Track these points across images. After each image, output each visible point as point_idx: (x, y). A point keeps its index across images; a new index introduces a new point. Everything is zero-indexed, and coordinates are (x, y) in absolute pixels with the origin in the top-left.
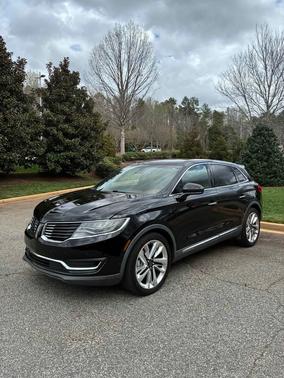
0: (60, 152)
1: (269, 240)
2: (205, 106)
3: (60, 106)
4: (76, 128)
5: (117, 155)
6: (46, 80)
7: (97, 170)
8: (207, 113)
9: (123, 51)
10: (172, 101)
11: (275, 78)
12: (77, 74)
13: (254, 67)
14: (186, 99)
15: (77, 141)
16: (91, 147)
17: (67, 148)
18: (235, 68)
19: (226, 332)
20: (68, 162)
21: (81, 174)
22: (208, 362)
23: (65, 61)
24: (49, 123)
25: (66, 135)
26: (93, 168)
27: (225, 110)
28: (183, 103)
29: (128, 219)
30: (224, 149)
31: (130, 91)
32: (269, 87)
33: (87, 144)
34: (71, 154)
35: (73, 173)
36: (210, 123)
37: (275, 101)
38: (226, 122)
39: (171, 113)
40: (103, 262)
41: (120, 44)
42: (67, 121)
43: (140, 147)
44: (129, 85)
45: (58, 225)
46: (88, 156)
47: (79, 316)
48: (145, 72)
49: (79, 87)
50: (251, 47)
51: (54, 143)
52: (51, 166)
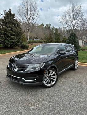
0: (9, 40)
1: (80, 68)
2: (53, 26)
3: (9, 25)
4: (15, 32)
5: (27, 41)
6: (4, 16)
7: (21, 46)
8: (53, 29)
9: (28, 8)
10: (43, 25)
11: (75, 19)
12: (14, 14)
13: (70, 15)
14: (47, 24)
15: (15, 37)
16: (20, 39)
17: (12, 39)
18: (64, 15)
19: (80, 99)
20: (12, 43)
21: (16, 47)
22: (78, 110)
23: (10, 10)
24: (5, 30)
25: (11, 35)
26: (20, 45)
27: (59, 28)
28: (46, 25)
29: (45, 63)
30: (60, 40)
31: (31, 21)
32: (74, 21)
33: (18, 38)
34: (13, 41)
35: (14, 47)
36: (54, 32)
37: (76, 26)
38: (59, 32)
39: (43, 28)
40: (37, 78)
41: (27, 5)
42: (11, 30)
43: (33, 39)
44: (31, 19)
45: (20, 66)
46: (18, 41)
47: (31, 96)
48: (35, 15)
49: (15, 18)
50: (69, 9)
51: (7, 37)
52: (7, 45)
